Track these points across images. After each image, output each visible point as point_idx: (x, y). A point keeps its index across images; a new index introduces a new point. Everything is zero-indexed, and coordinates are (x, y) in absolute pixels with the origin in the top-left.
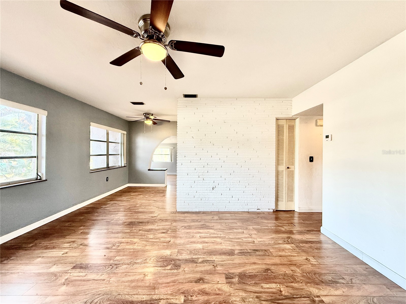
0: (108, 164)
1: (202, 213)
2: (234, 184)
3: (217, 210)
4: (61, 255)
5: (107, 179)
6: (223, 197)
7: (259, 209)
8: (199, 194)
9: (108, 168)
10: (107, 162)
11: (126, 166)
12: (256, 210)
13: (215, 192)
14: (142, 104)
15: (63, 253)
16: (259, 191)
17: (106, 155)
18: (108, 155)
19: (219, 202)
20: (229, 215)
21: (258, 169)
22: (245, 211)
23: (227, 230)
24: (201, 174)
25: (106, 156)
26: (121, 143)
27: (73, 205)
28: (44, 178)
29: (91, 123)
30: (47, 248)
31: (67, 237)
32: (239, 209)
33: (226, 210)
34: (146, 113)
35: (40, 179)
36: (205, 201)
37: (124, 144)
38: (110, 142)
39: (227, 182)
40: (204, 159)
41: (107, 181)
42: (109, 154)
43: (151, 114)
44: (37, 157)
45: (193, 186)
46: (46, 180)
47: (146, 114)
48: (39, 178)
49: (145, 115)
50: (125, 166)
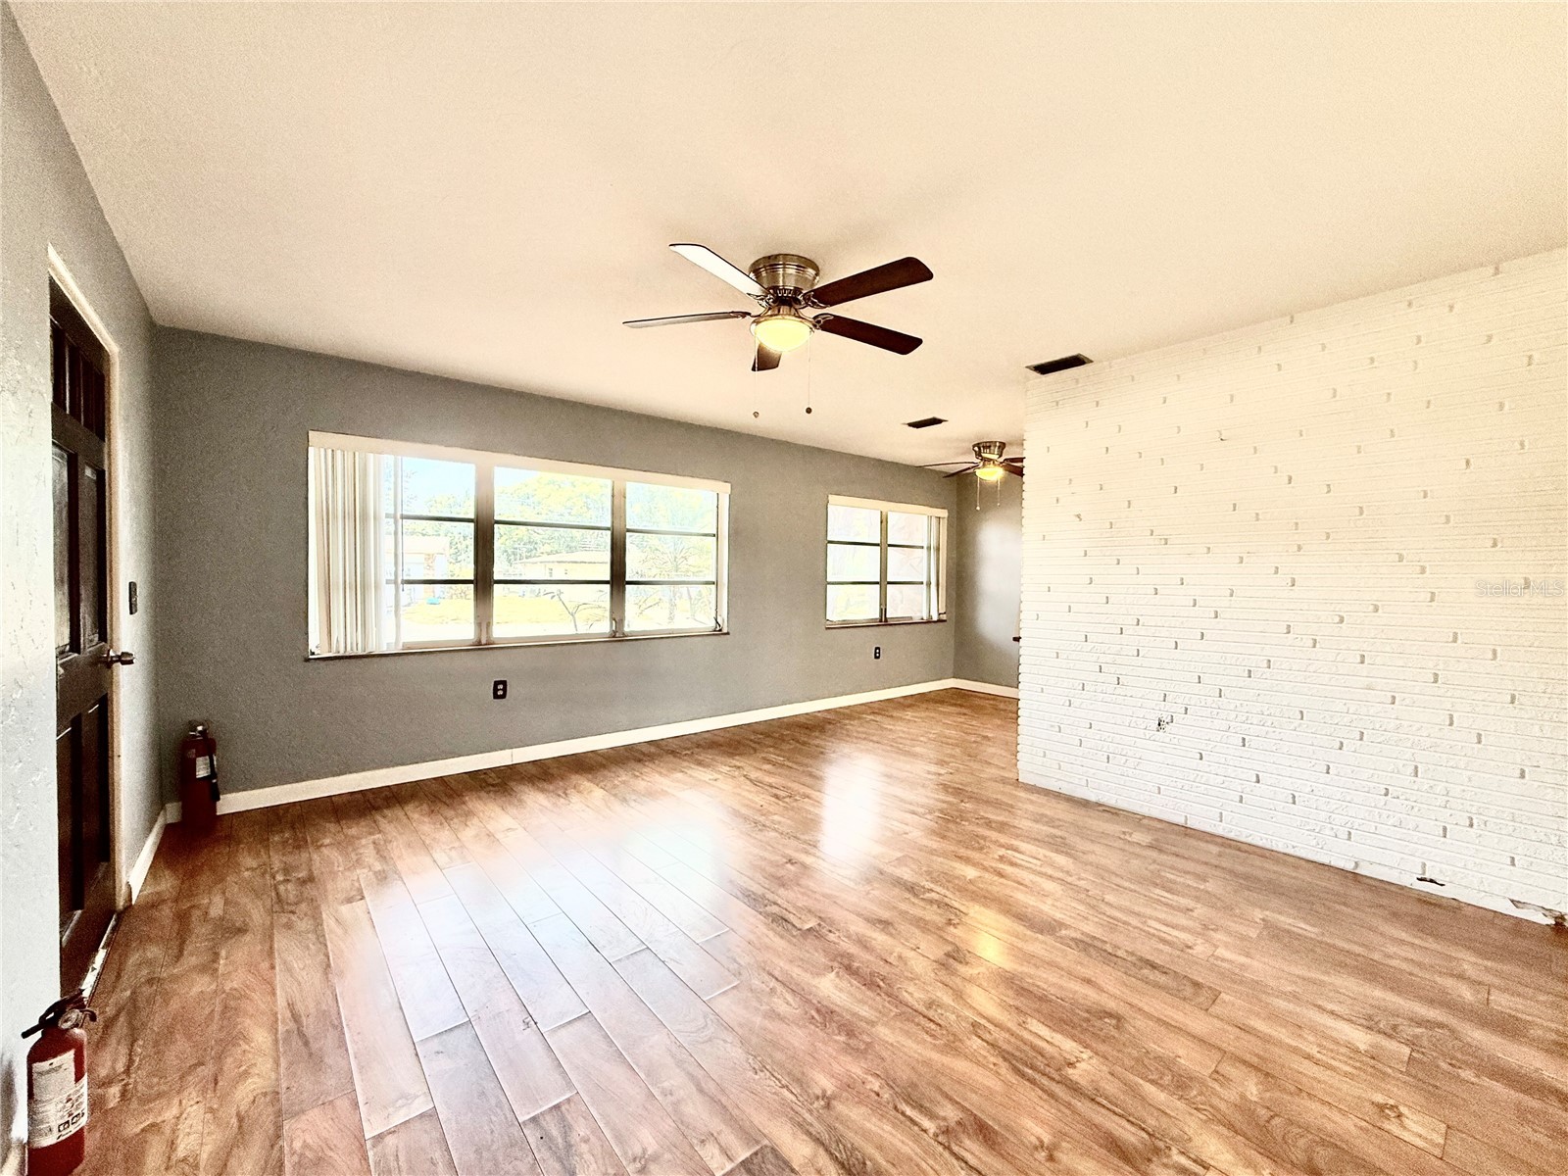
0: (883, 611)
1: (1101, 808)
2: (1269, 724)
3: (1181, 821)
4: (707, 780)
5: (876, 653)
6: (1208, 770)
7: (1432, 881)
8: (1098, 737)
9: (883, 621)
10: (881, 605)
11: (945, 621)
12: (1409, 880)
13: (1168, 740)
14: (935, 421)
15: (712, 777)
16: (1432, 783)
17: (877, 583)
18: (883, 583)
19: (1186, 788)
20: (1215, 849)
21: (1431, 665)
22: (1332, 864)
23: (1130, 880)
24: (1109, 658)
25: (878, 586)
26: (929, 548)
27: (784, 703)
28: (725, 630)
29: (831, 497)
30: (700, 763)
31: (737, 758)
32: (1295, 844)
33: (1219, 831)
34: (978, 445)
35: (720, 630)
36: (1125, 769)
37: (938, 549)
38: (890, 545)
39: (1232, 707)
40: (1123, 602)
41: (876, 657)
42: (888, 580)
43: (998, 444)
44: (715, 583)
45: (1076, 702)
46: (728, 633)
47: (979, 448)
48: (718, 628)
49: (976, 449)
50: (939, 621)
